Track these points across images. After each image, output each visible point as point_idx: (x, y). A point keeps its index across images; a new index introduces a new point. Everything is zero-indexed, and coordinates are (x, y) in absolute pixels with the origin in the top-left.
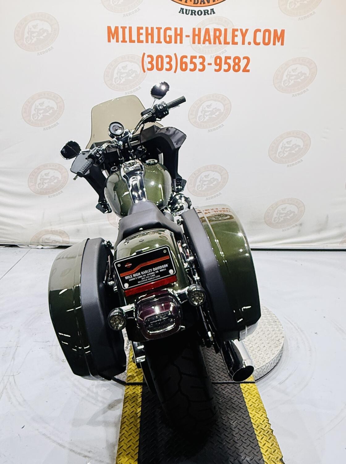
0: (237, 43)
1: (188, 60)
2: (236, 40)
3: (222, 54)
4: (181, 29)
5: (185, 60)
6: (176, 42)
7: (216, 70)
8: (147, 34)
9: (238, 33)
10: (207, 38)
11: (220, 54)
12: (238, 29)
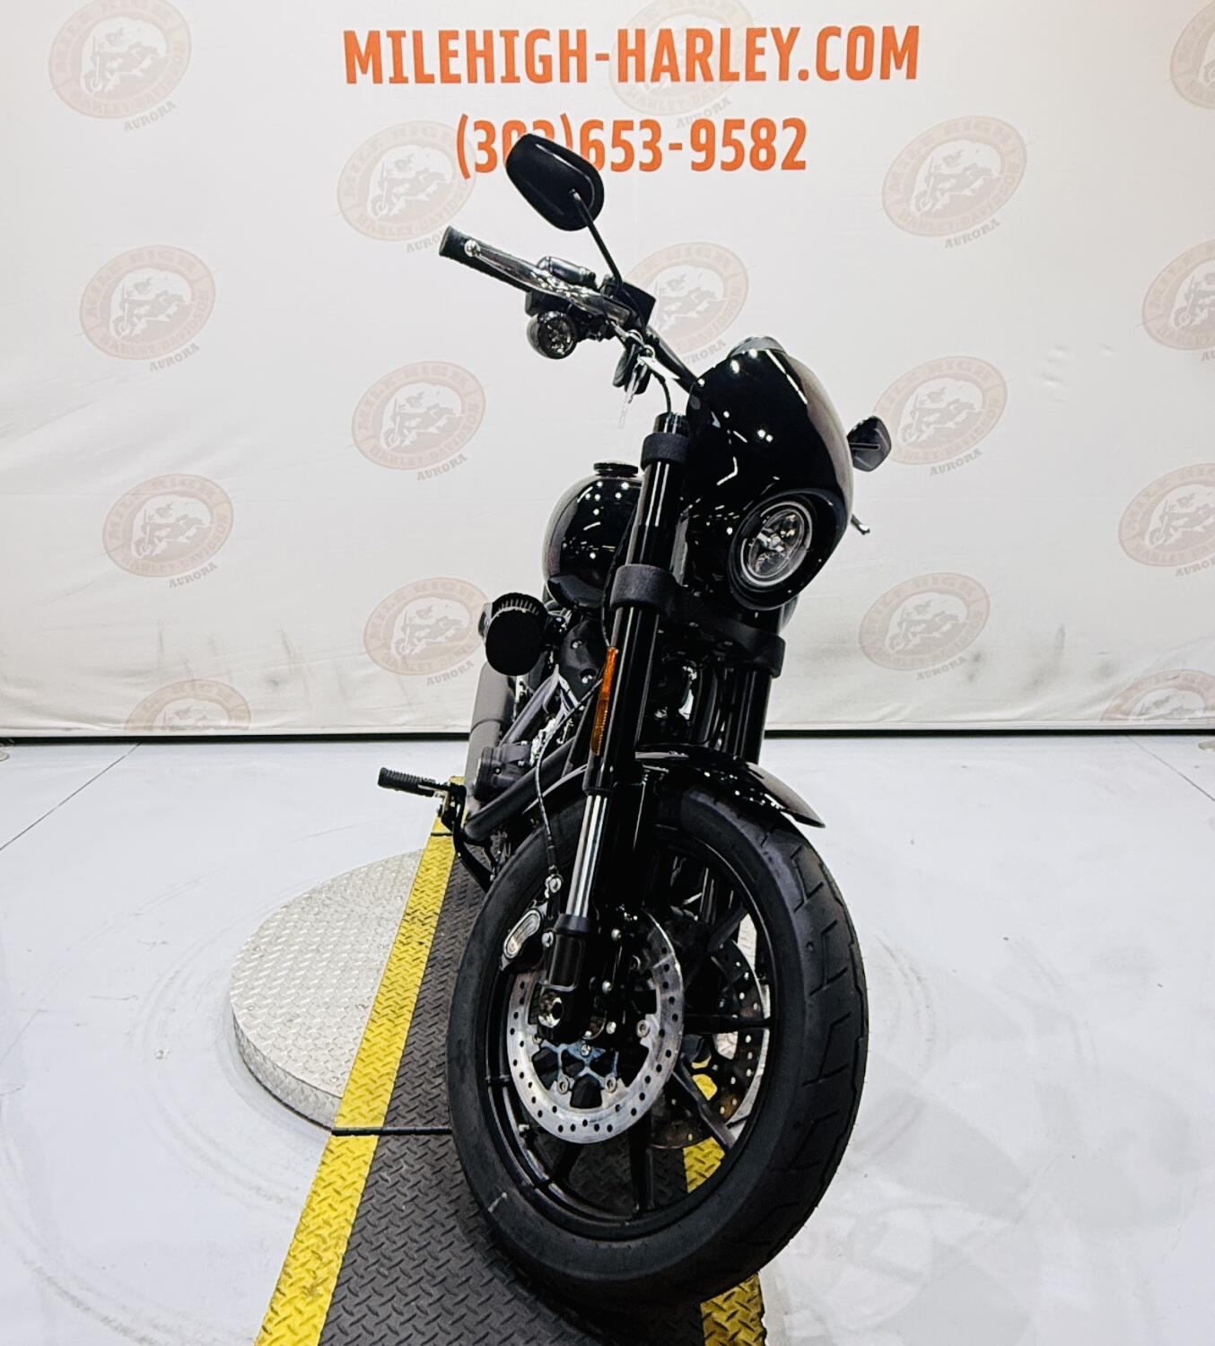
0: (761, 76)
1: (605, 136)
2: (760, 64)
3: (716, 112)
4: (581, 35)
5: (594, 134)
6: (565, 77)
7: (697, 167)
8: (472, 54)
9: (765, 43)
10: (666, 62)
11: (708, 113)
12: (765, 30)
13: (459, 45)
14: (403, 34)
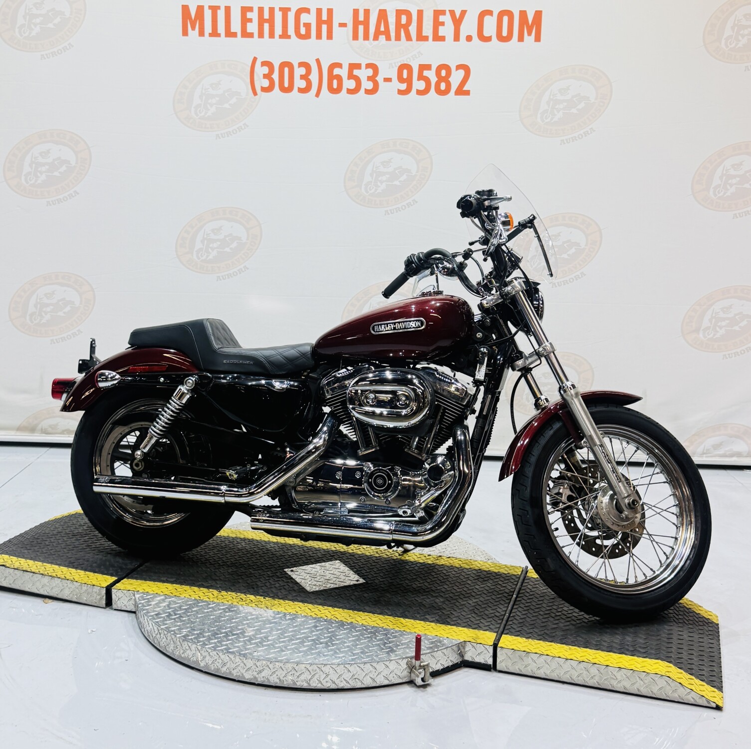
0: (443, 39)
1: (343, 72)
2: (442, 31)
3: (414, 60)
4: (330, 12)
5: (337, 71)
6: (319, 36)
7: (401, 92)
8: (261, 21)
9: (446, 19)
10: (382, 29)
11: (408, 60)
12: (445, 11)
13: (254, 15)
14: (219, 8)
